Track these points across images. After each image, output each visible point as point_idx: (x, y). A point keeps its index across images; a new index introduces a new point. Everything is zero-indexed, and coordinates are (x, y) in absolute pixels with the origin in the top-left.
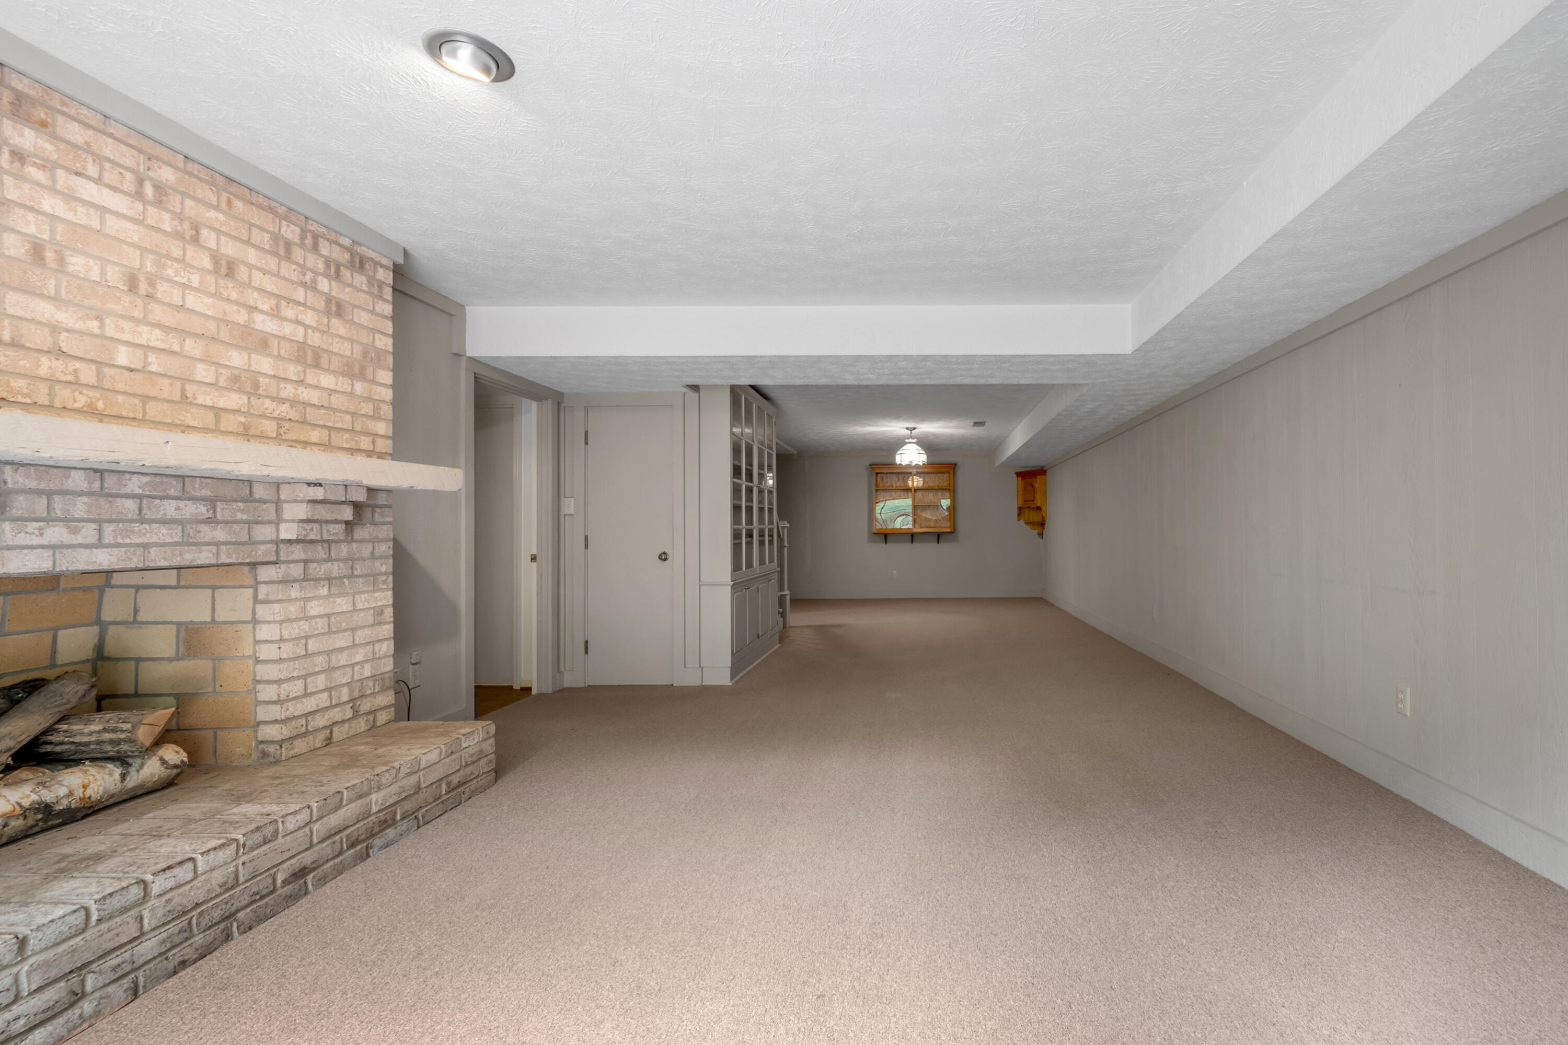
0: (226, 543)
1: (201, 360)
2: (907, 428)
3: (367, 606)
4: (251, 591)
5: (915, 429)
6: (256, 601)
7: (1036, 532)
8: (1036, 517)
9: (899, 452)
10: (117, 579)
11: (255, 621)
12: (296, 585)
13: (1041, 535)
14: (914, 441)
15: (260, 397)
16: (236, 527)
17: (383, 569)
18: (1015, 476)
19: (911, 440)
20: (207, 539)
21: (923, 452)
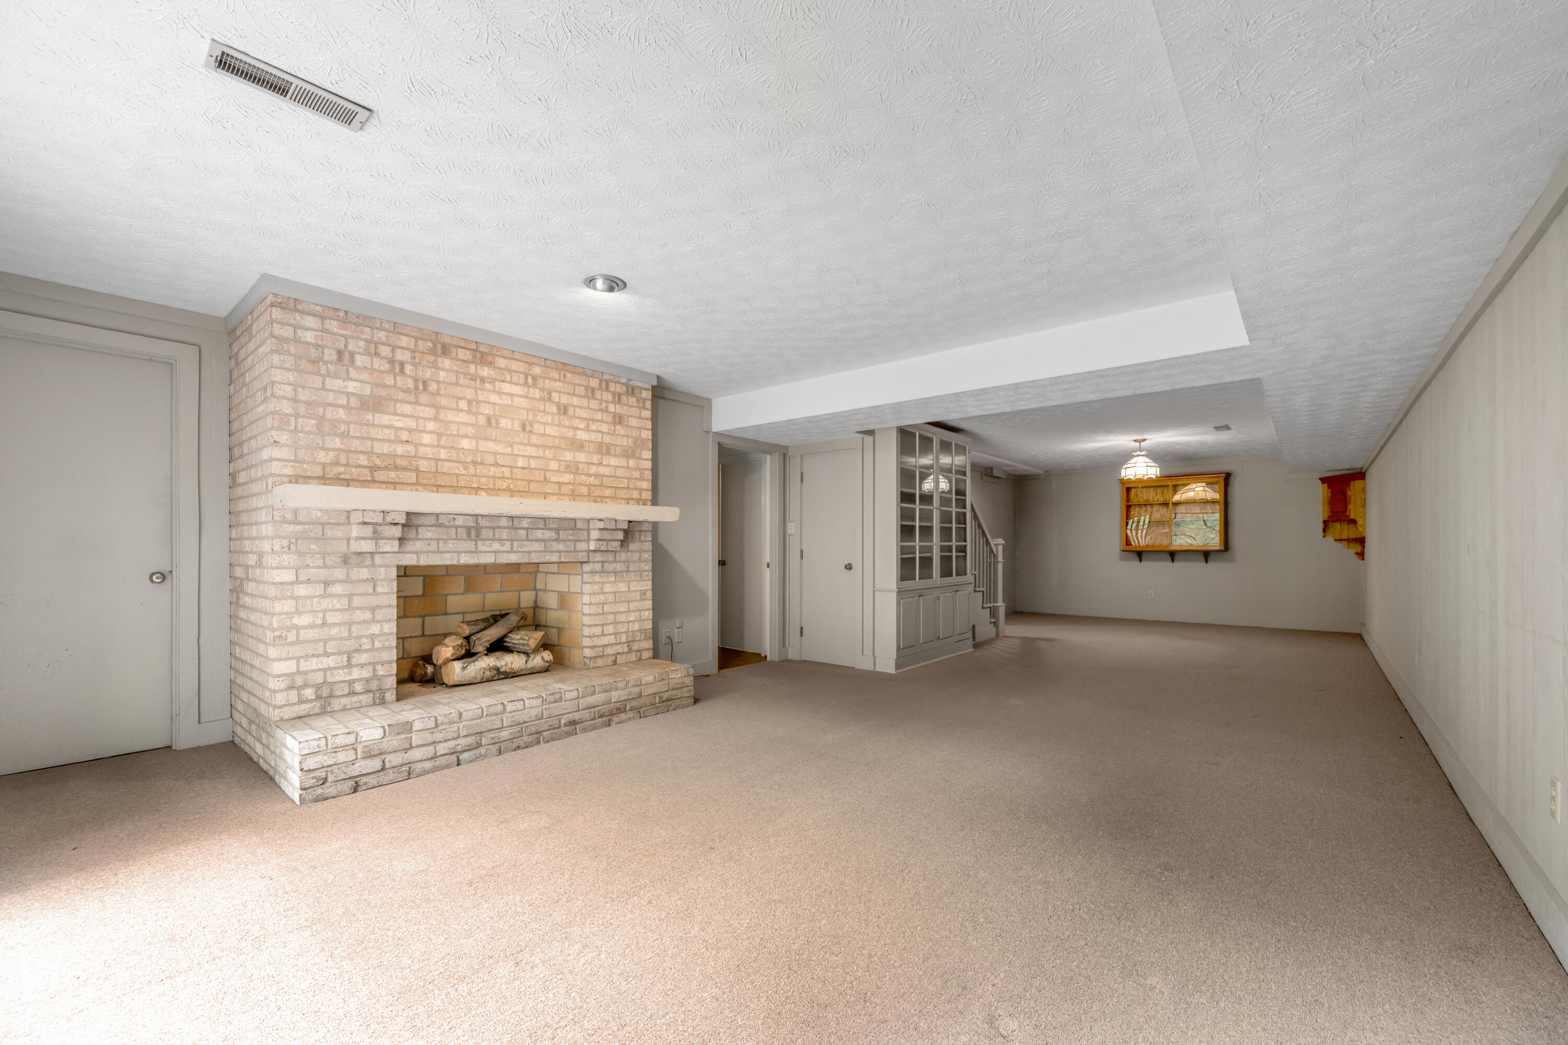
0: (563, 551)
1: (552, 459)
2: (1135, 441)
3: (636, 589)
4: (580, 577)
5: (1144, 440)
6: (583, 583)
7: (1353, 551)
8: (1346, 531)
9: (1125, 466)
10: (542, 568)
11: (582, 593)
12: (598, 575)
13: (1361, 555)
14: (1143, 453)
15: (579, 474)
16: (568, 543)
17: (646, 568)
18: (1320, 482)
19: (1139, 453)
20: (555, 549)
21: (1153, 464)
